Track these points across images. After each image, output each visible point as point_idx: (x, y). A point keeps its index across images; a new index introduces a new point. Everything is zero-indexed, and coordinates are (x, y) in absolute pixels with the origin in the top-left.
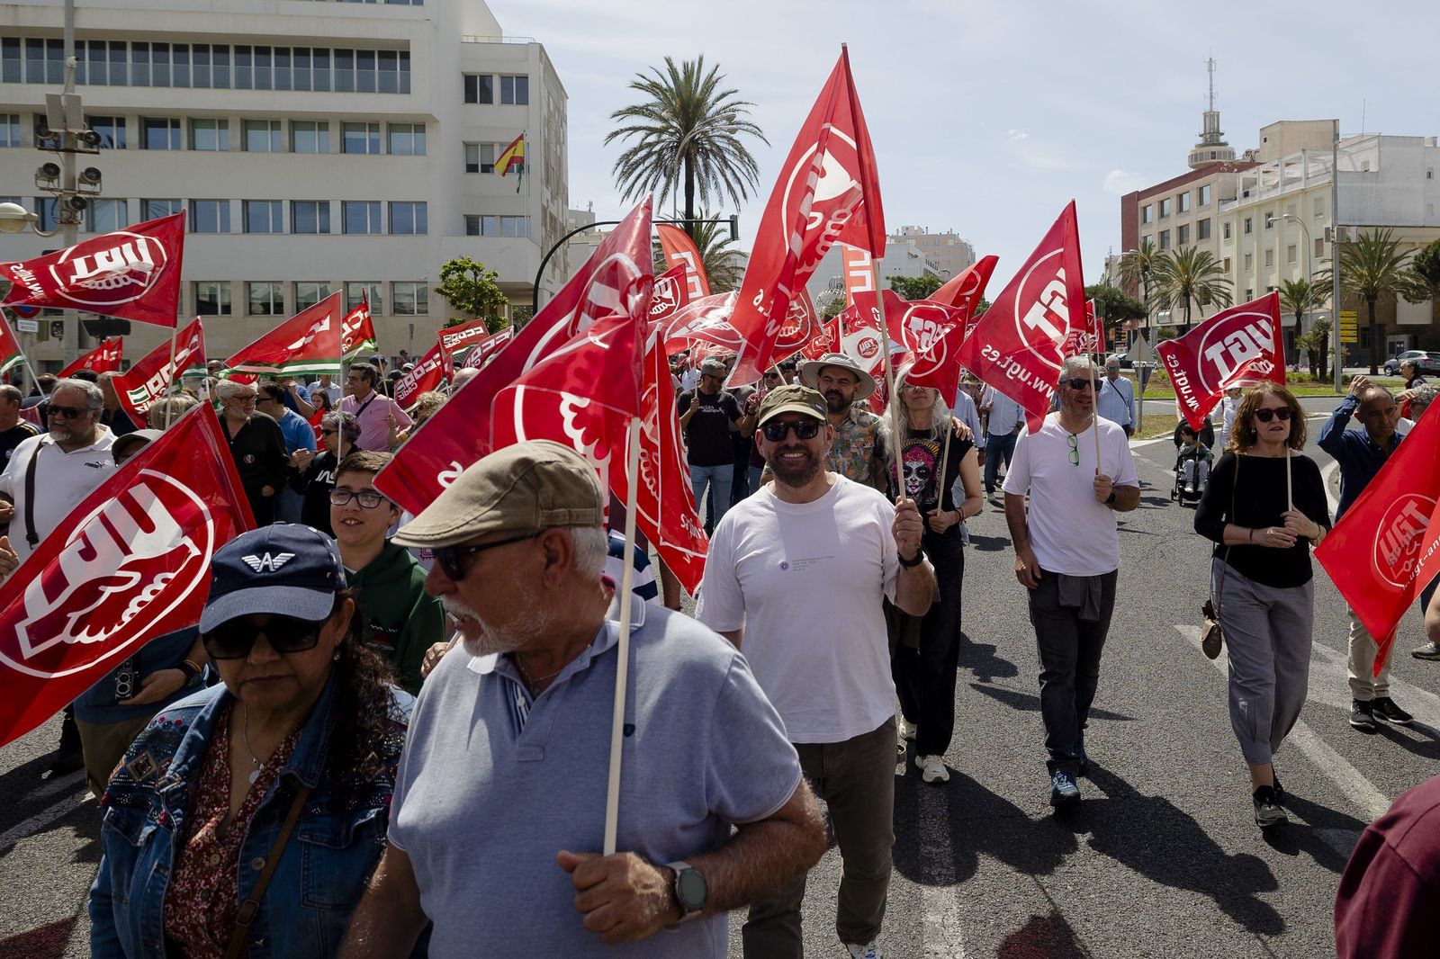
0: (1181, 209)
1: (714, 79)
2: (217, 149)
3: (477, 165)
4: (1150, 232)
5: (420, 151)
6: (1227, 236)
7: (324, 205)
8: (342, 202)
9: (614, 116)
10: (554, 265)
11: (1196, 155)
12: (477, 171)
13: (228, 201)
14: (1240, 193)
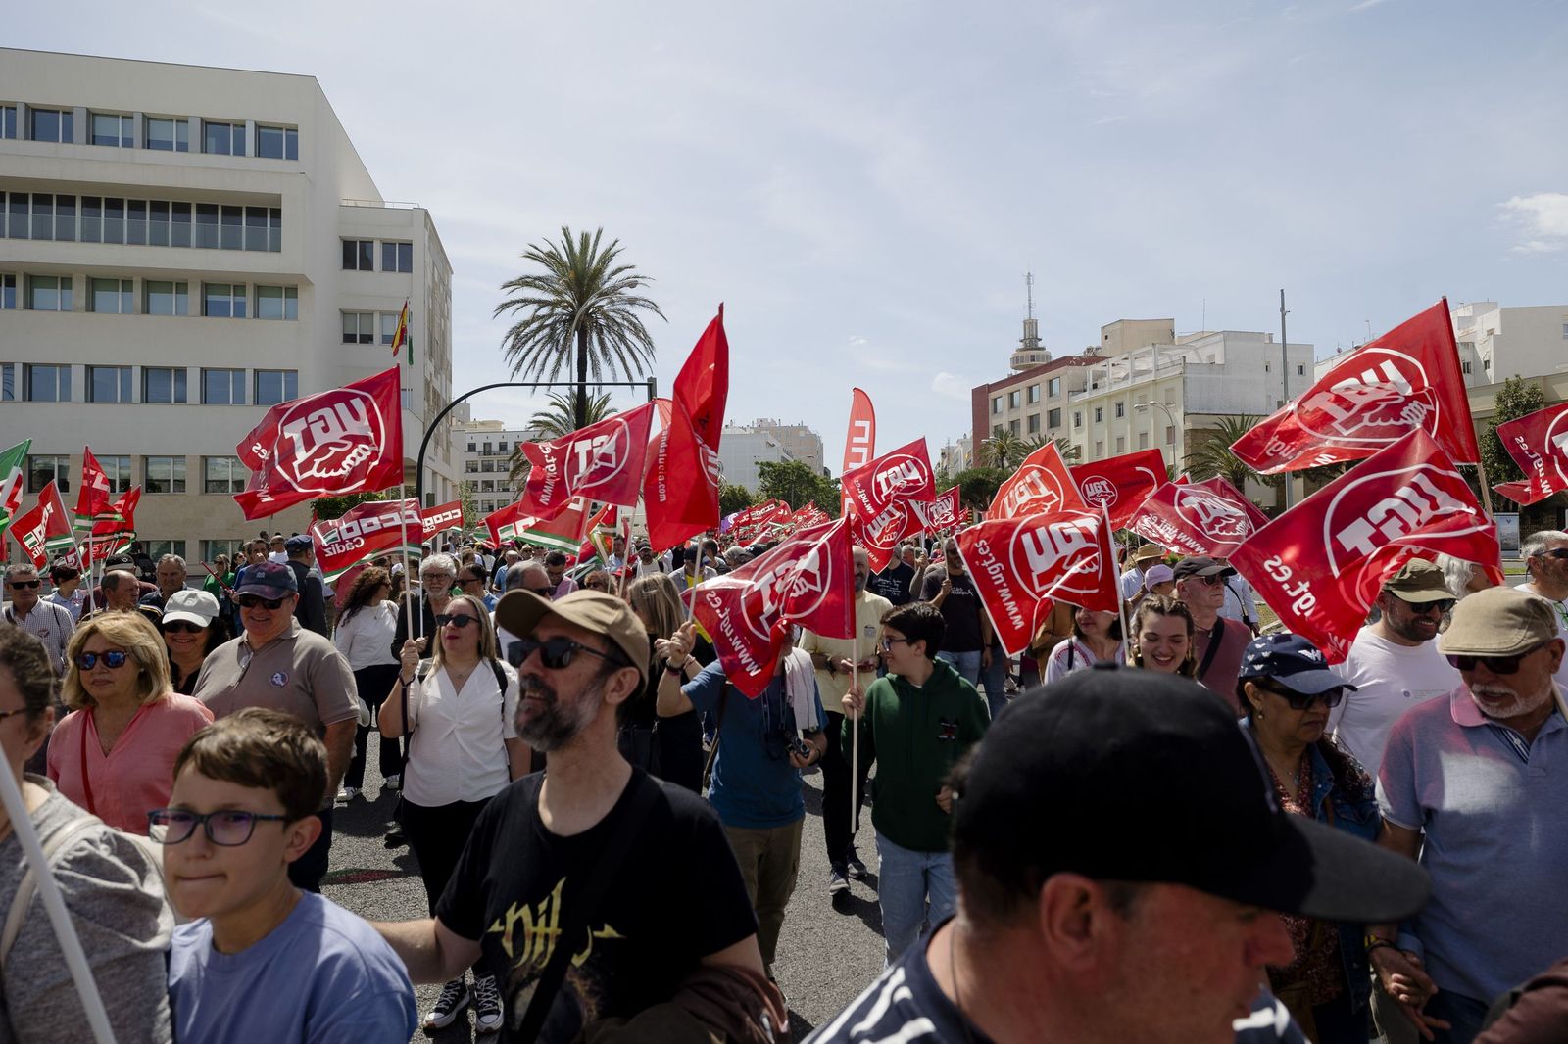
0: (1030, 400)
1: (613, 251)
2: (59, 309)
3: (355, 335)
4: (1002, 419)
5: (291, 316)
6: (1078, 424)
7: (181, 373)
8: (202, 369)
9: (504, 287)
10: (437, 443)
11: (1017, 358)
12: (355, 342)
13: (69, 366)
14: (1090, 385)
